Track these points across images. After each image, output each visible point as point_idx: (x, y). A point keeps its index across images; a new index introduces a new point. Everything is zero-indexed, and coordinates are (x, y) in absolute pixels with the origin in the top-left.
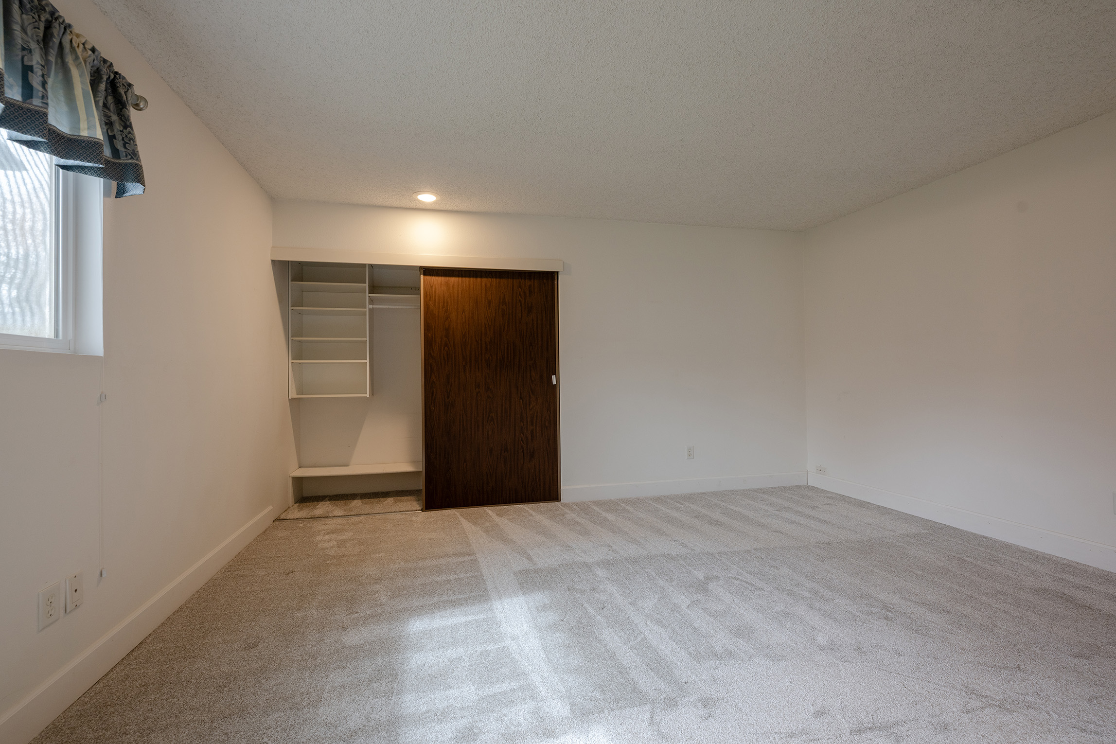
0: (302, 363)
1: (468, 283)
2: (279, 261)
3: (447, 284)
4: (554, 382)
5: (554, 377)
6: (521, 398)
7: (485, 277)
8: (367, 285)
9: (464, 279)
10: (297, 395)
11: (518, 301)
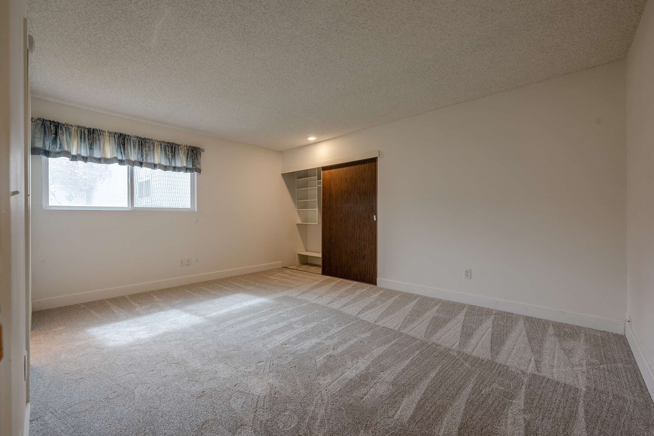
0: (308, 210)
1: (338, 171)
2: (287, 173)
3: (330, 173)
4: (375, 220)
5: (375, 216)
6: (359, 227)
7: (345, 167)
8: (317, 177)
9: (337, 169)
10: (302, 222)
11: (359, 177)
